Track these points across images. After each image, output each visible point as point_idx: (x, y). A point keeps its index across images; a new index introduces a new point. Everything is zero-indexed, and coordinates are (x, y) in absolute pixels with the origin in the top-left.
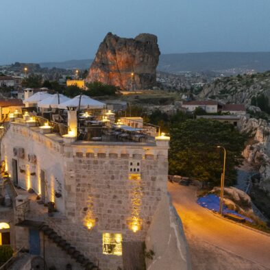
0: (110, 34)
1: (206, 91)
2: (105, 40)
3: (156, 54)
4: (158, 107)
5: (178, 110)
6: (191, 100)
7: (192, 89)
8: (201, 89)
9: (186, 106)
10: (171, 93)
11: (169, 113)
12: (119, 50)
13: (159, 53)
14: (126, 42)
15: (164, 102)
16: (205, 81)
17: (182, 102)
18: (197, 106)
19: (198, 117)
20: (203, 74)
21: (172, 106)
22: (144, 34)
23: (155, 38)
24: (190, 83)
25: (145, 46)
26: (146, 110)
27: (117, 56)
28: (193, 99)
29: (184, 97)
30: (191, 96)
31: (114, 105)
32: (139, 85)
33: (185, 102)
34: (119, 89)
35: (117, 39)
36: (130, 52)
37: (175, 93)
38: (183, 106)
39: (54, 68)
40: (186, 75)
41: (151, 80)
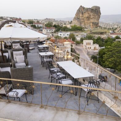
0: (81, 6)
1: (118, 29)
2: (79, 9)
3: (99, 14)
4: (99, 35)
5: (108, 37)
6: (114, 33)
7: (113, 28)
8: (116, 29)
9: (112, 35)
10: (105, 30)
11: (104, 38)
12: (85, 13)
13: (101, 14)
14: (87, 9)
15: (102, 33)
16: (118, 25)
17: (110, 34)
18: (116, 35)
19: (117, 40)
20: (117, 23)
21: (106, 35)
22: (95, 6)
23: (99, 8)
24: (112, 26)
25: (95, 11)
26: (94, 37)
27: (84, 15)
28: (114, 32)
29: (110, 31)
30: (113, 31)
31: (81, 34)
32: (92, 27)
33: (111, 34)
34: (84, 28)
35: (84, 8)
36: (89, 14)
37: (107, 30)
38: (110, 35)
39: (60, 20)
40: (110, 23)
41: (97, 25)
